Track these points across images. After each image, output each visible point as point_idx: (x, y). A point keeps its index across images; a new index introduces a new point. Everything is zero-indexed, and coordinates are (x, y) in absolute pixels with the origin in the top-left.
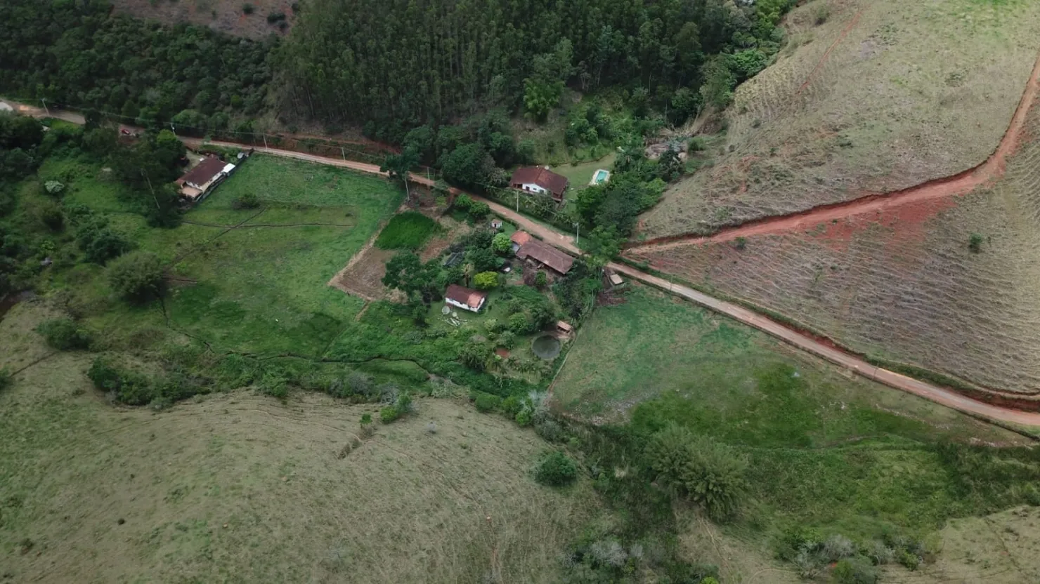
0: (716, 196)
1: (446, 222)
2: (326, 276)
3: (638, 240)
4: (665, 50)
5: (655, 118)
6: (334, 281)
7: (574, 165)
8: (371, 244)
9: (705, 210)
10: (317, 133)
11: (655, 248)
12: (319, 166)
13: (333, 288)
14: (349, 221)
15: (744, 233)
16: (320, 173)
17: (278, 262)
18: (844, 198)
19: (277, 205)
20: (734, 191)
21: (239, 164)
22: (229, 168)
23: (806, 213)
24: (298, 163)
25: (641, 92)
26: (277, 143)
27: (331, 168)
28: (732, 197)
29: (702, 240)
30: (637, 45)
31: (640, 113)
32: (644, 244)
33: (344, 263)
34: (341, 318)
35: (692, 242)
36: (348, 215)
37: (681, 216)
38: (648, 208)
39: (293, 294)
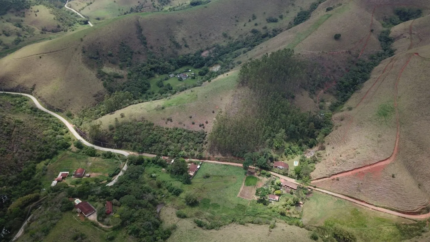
0: (329, 167)
1: (260, 178)
2: (236, 194)
3: (312, 179)
4: (306, 130)
5: (304, 146)
6: (238, 195)
7: (288, 160)
8: (243, 185)
9: (327, 171)
10: (220, 156)
11: (316, 181)
12: (222, 165)
13: (239, 197)
14: (235, 179)
15: (338, 176)
16: (223, 166)
17: (222, 191)
18: (361, 166)
19: (214, 176)
20: (333, 165)
21: (201, 165)
22: (199, 167)
23: (352, 170)
24: (217, 164)
25: (301, 140)
26: (209, 159)
27: (225, 165)
28: (333, 167)
29: (327, 178)
30: (298, 128)
31: (300, 145)
32: (313, 180)
33: (239, 191)
34: (244, 205)
35: (325, 179)
36: (234, 178)
37: (321, 173)
38: (312, 171)
39: (230, 200)
